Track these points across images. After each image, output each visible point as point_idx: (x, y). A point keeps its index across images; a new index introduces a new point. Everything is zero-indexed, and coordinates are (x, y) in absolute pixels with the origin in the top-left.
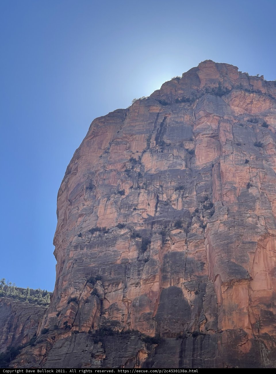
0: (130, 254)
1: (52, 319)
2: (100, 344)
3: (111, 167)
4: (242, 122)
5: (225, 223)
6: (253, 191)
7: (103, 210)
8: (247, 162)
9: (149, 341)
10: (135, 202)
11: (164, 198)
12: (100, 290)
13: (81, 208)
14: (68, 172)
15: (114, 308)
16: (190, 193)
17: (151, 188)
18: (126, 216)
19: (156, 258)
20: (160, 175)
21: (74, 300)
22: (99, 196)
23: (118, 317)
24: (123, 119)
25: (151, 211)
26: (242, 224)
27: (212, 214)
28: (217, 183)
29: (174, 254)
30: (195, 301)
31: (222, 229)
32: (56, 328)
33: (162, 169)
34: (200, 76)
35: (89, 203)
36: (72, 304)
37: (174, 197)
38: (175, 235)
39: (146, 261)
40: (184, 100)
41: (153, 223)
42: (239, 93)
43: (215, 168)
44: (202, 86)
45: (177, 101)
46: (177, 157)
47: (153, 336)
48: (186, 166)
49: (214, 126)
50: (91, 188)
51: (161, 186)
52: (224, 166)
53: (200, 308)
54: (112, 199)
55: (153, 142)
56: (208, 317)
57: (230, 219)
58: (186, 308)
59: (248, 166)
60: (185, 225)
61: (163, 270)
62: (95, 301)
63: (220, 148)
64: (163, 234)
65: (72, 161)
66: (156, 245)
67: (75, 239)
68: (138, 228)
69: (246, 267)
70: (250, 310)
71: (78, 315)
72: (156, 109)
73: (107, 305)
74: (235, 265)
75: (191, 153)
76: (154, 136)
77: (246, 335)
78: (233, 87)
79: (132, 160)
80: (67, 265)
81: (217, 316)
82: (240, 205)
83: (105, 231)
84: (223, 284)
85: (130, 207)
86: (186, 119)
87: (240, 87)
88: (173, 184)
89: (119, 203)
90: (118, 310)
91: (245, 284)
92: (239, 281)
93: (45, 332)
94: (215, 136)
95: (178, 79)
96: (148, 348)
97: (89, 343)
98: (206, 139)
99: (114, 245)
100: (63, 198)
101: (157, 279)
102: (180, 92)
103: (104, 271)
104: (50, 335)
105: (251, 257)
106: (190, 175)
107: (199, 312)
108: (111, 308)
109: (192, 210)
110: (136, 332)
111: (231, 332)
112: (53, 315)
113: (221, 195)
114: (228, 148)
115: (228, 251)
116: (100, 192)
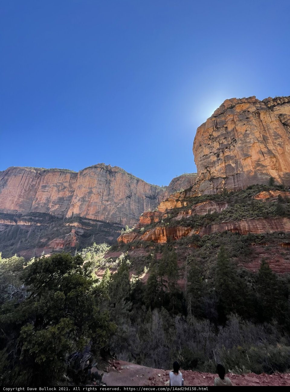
0: (215, 159)
1: (198, 179)
2: (212, 182)
3: (205, 139)
4: (241, 113)
5: (240, 144)
6: (248, 132)
7: (205, 150)
8: (244, 124)
9: (224, 178)
10: (213, 146)
11: (221, 142)
12: (209, 169)
13: (199, 151)
14: (194, 143)
15: (213, 173)
16: (228, 138)
17: (217, 141)
18: (211, 150)
19: (222, 158)
20: (218, 136)
21: (203, 173)
22: (203, 147)
23: (215, 174)
24: (205, 125)
25: (218, 147)
26: (246, 142)
27: (236, 142)
28: (236, 133)
29: (227, 156)
30: (235, 166)
31: (240, 145)
32: (200, 180)
33: (219, 135)
34: (225, 105)
35: (201, 149)
36: (202, 174)
37: (224, 141)
38: (226, 151)
39: (219, 159)
40: (221, 114)
41: (219, 149)
42: (238, 105)
43: (234, 129)
44: (226, 108)
45: (219, 115)
46: (223, 130)
47: (225, 177)
48: (226, 132)
49: (232, 118)
50: (200, 146)
51: (220, 139)
52: (237, 128)
53: (237, 167)
54: (207, 147)
55: (215, 128)
56: (239, 169)
57: (242, 142)
58: (233, 168)
59: (245, 125)
60: (228, 148)
61: (225, 160)
62: (208, 172)
63: (235, 123)
64: (223, 151)
65: (194, 140)
66: (221, 155)
67: (200, 159)
68: (215, 152)
69: (249, 153)
70: (252, 164)
71: (204, 177)
72: (214, 119)
73: (211, 173)
74: (246, 154)
75: (227, 127)
76: (215, 127)
77: (252, 171)
78: (236, 104)
79: (210, 135)
80: (199, 165)
81: (242, 168)
82: (244, 137)
83: (207, 155)
84: (243, 160)
85: (212, 147)
86: (223, 119)
87: (238, 103)
88: (223, 138)
89: (209, 147)
90: (214, 173)
91: (249, 158)
92: (248, 158)
93: (197, 182)
94: (233, 120)
95: (218, 108)
96: (224, 180)
97: (209, 182)
98: (230, 122)
99: (210, 158)
100: (194, 150)
101: (223, 163)
102: (220, 112)
103: (209, 165)
104: (199, 182)
105: (250, 150)
106: (227, 134)
107: (237, 169)
108: (212, 173)
109: (230, 143)
110: (220, 177)
111: (247, 171)
112: (199, 177)
113: (238, 136)
114: (237, 123)
115: (242, 150)
116: (203, 146)
